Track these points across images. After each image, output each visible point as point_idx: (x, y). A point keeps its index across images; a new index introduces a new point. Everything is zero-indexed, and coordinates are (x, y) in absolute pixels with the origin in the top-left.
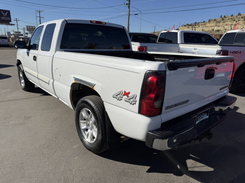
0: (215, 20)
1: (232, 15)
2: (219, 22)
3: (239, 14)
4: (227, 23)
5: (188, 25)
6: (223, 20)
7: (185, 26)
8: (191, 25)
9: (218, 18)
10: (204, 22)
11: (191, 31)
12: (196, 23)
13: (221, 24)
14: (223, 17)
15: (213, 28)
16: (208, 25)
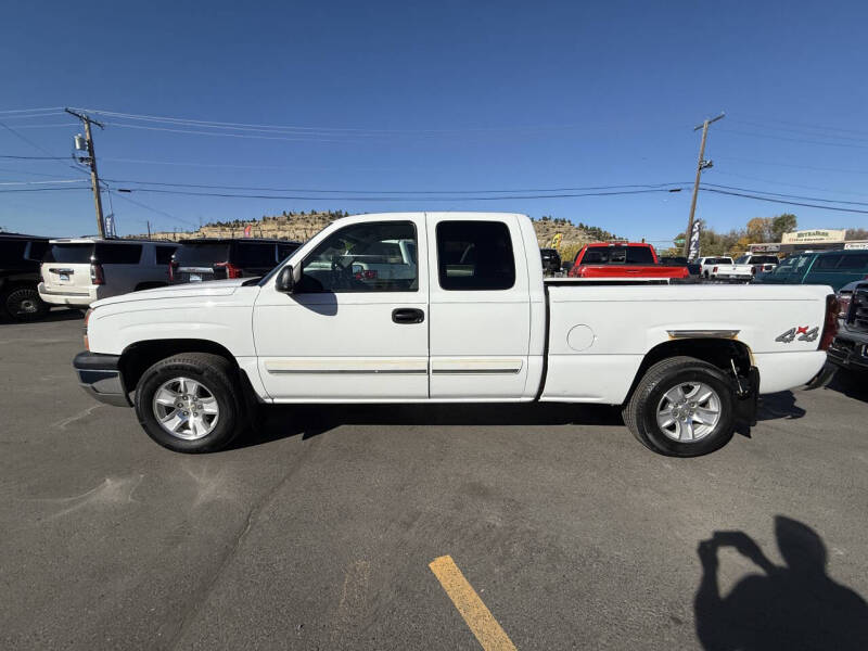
0: (274, 219)
1: (303, 213)
2: (284, 224)
3: (314, 213)
4: (297, 226)
5: (220, 224)
6: (289, 219)
7: (214, 226)
8: (228, 225)
9: (279, 215)
10: (254, 221)
11: (231, 237)
12: (237, 221)
13: (287, 227)
14: (288, 214)
15: (275, 233)
16: (264, 227)
